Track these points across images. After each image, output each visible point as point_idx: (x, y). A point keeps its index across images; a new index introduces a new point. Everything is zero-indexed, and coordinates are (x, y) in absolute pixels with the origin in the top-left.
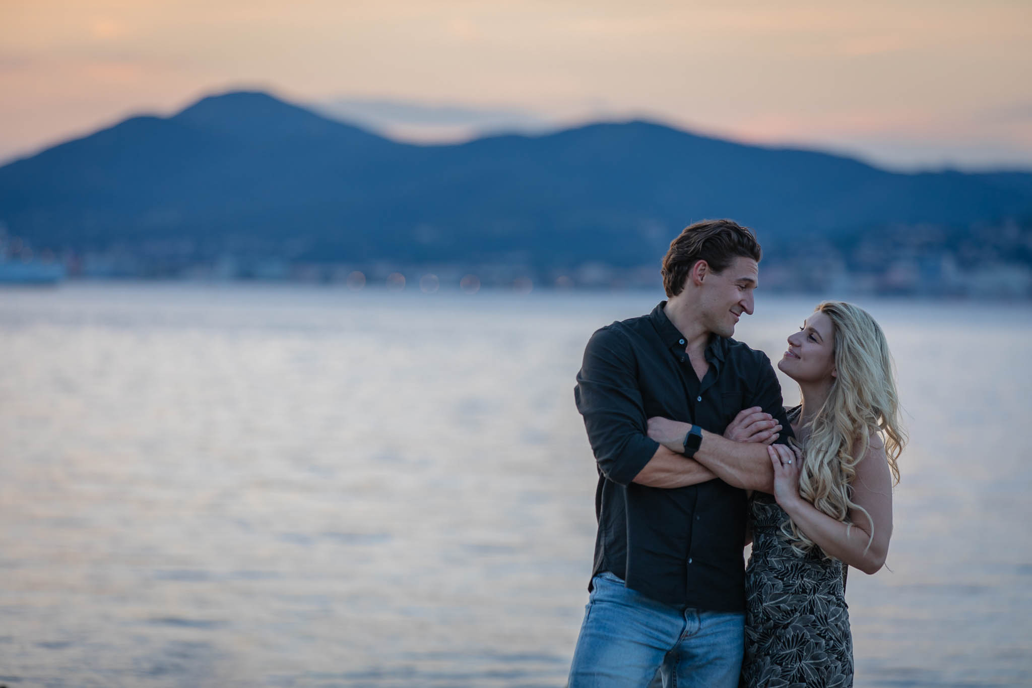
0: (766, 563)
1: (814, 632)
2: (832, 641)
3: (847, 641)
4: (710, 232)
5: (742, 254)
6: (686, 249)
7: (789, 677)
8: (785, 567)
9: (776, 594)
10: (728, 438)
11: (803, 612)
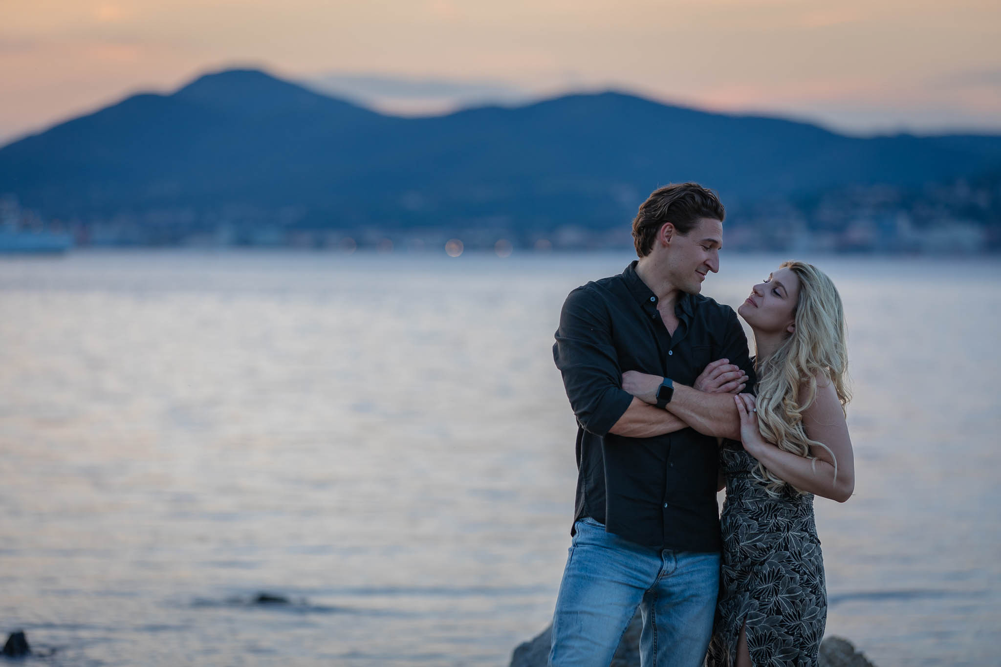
0: (741, 505)
1: (790, 568)
2: (806, 575)
3: (821, 575)
4: (675, 196)
5: (707, 215)
6: (653, 213)
7: (766, 610)
8: (759, 508)
9: (752, 533)
10: (698, 389)
11: (779, 549)
